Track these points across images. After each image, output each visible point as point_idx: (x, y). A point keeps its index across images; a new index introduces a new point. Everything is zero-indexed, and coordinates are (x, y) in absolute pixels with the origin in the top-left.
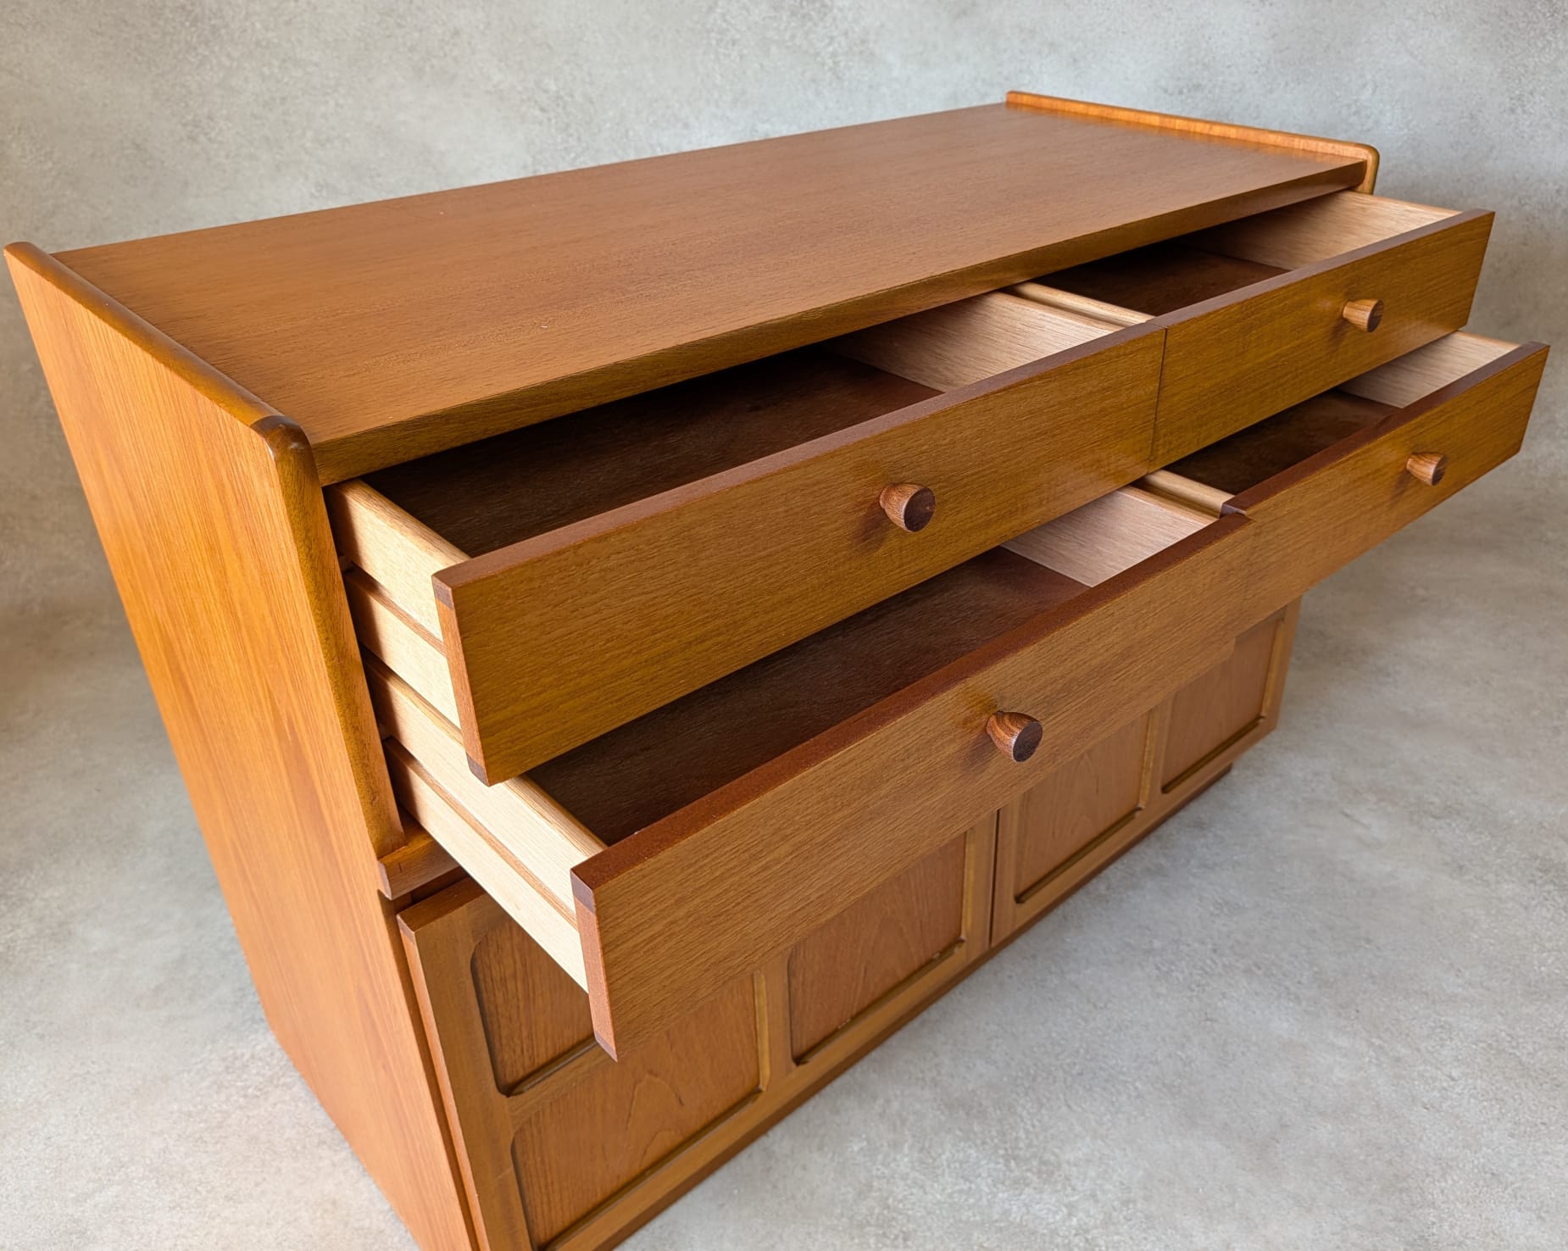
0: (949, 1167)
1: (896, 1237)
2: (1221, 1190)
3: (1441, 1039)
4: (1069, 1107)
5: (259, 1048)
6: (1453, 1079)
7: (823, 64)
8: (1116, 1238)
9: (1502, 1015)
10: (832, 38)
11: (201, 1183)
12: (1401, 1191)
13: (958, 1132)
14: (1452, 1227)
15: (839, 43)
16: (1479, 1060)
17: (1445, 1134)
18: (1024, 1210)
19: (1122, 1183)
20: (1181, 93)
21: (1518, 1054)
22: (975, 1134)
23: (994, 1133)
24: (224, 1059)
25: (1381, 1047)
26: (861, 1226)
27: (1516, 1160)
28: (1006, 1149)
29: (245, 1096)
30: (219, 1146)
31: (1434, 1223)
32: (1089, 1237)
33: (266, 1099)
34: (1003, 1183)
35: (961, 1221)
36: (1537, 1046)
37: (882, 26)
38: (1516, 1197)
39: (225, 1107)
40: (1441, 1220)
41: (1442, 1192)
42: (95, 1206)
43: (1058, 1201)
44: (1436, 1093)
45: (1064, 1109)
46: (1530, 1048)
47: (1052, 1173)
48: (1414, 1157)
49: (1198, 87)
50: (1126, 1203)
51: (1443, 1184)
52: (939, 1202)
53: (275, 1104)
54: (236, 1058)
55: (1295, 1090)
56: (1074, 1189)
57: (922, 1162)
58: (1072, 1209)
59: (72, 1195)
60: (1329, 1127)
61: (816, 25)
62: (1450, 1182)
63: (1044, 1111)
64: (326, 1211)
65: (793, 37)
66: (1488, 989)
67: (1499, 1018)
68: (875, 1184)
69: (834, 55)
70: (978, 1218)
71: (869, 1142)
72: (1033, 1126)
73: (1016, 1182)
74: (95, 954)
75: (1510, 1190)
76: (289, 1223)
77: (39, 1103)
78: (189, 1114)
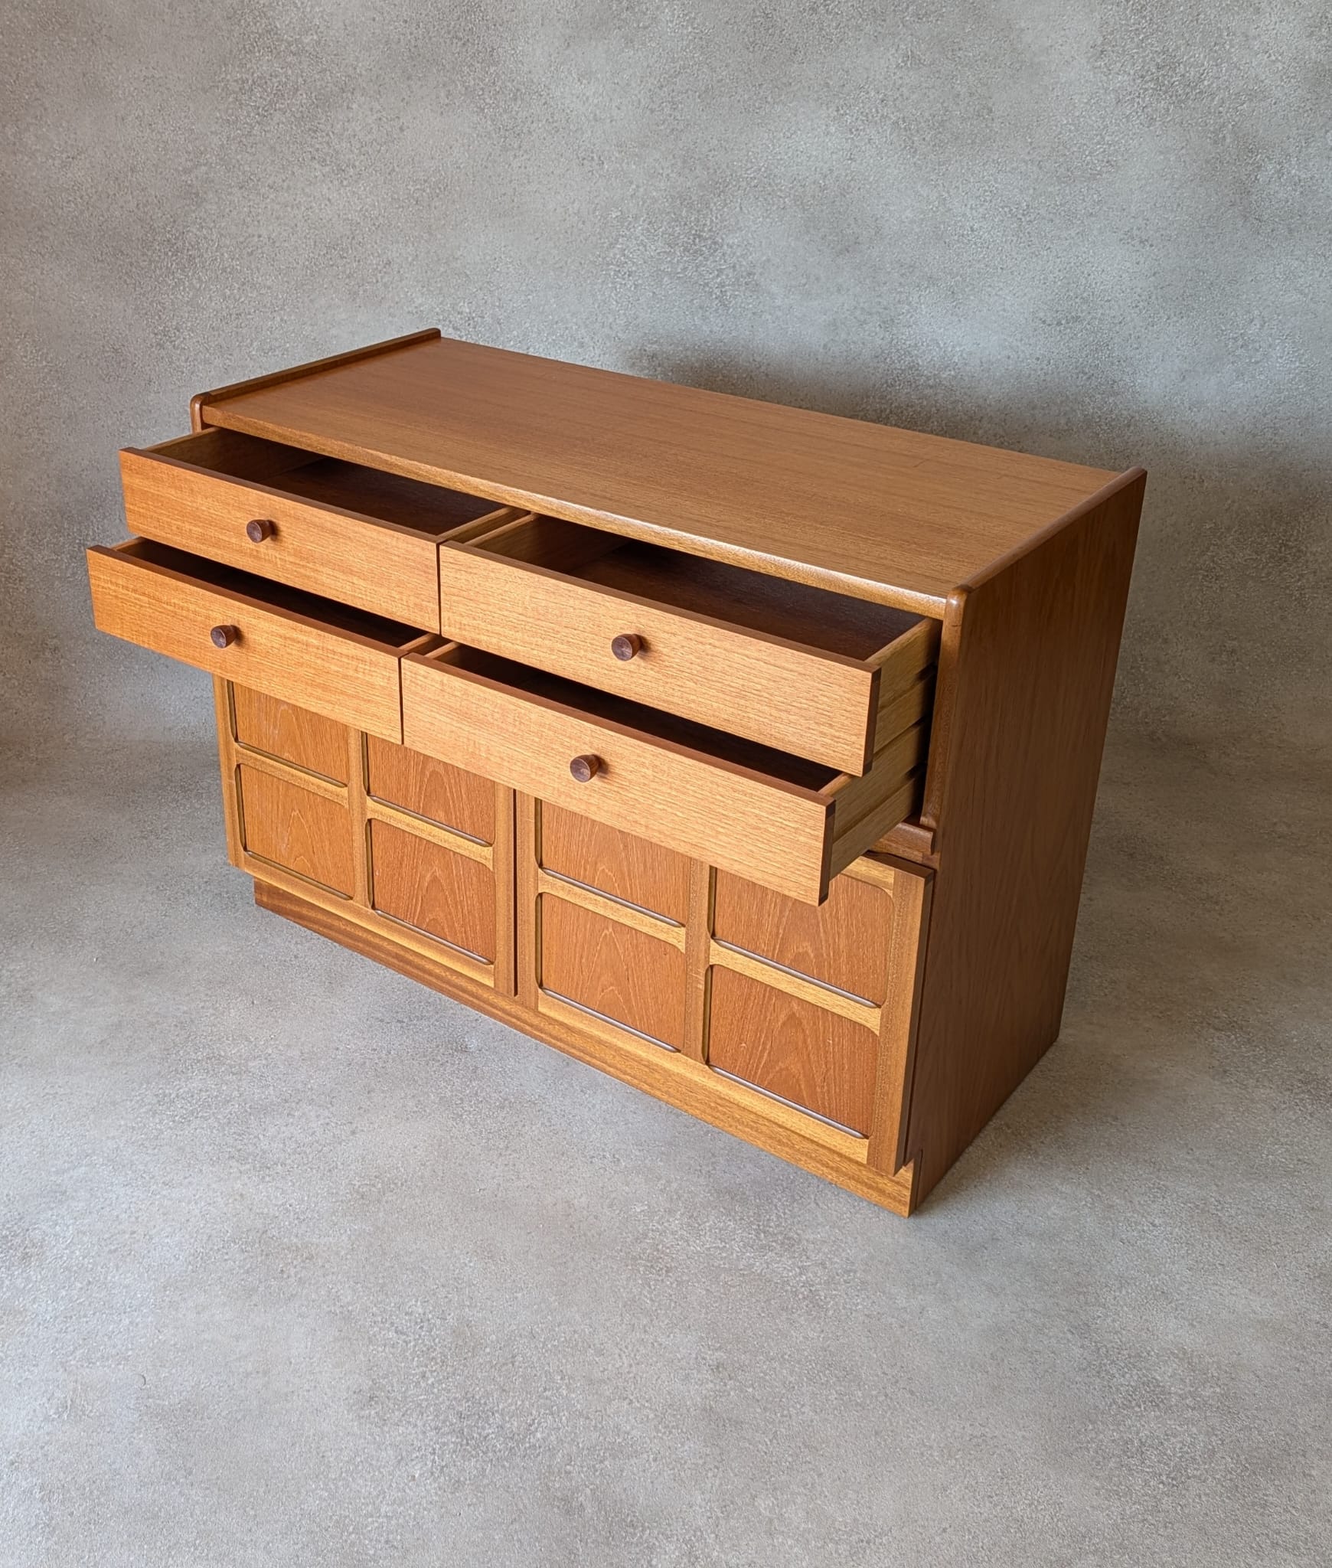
0: (710, 1231)
1: (661, 1269)
2: (929, 1274)
3: (1155, 1197)
4: (817, 1204)
5: (181, 1091)
6: (1154, 1226)
7: (711, 293)
8: (834, 1292)
9: (1217, 1186)
10: (720, 271)
11: (145, 1172)
12: (1079, 1293)
13: (722, 1209)
14: (1114, 1321)
15: (727, 275)
16: (1183, 1215)
17: (1132, 1261)
18: (765, 1265)
19: (848, 1259)
20: (1059, 324)
21: (1220, 1214)
22: (736, 1212)
23: (751, 1213)
24: (157, 1095)
25: (1099, 1196)
26: (634, 1259)
27: (1187, 1286)
28: (759, 1226)
29: (174, 1121)
30: (156, 1150)
31: (1099, 1317)
32: (813, 1289)
33: (189, 1125)
34: (752, 1247)
35: (713, 1266)
36: (1239, 1212)
37: (768, 260)
38: (1176, 1310)
39: (158, 1127)
40: (1107, 1316)
41: (1115, 1298)
42: (71, 1177)
43: (793, 1263)
44: (1135, 1234)
45: (813, 1205)
46: (1233, 1212)
47: (793, 1245)
48: (1099, 1273)
49: (1076, 319)
50: (848, 1272)
51: (1117, 1294)
52: (698, 1252)
53: (196, 1129)
54: (165, 1096)
55: (1013, 1216)
56: (808, 1258)
57: (689, 1225)
58: (803, 1270)
59: (54, 1169)
60: (1033, 1244)
61: (706, 259)
62: (1124, 1292)
63: (795, 1205)
64: (236, 1200)
65: (685, 269)
66: (1213, 1166)
67: (1214, 1188)
68: (650, 1234)
69: (722, 285)
70: (727, 1266)
71: (649, 1207)
72: (785, 1214)
73: (762, 1247)
74: (53, 1013)
75: (1173, 1305)
76: (210, 1204)
77: (23, 1109)
78: (133, 1128)
